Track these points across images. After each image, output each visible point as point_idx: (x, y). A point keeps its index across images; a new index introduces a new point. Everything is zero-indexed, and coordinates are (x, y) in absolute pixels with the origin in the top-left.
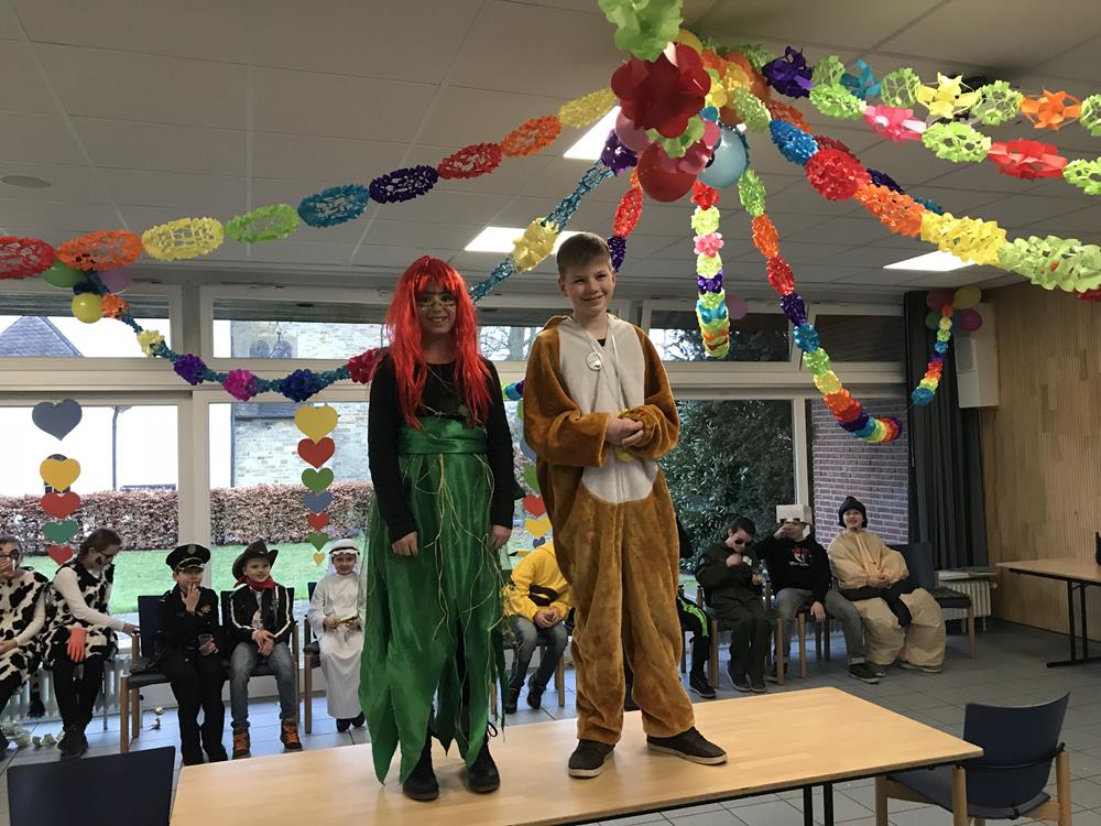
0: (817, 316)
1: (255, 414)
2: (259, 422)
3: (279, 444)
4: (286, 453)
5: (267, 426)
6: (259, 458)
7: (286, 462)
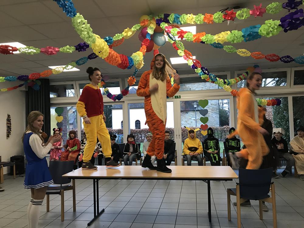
0: (295, 71)
1: (184, 110)
2: (185, 112)
3: (191, 117)
4: (192, 120)
5: (187, 113)
6: (185, 121)
7: (192, 122)
